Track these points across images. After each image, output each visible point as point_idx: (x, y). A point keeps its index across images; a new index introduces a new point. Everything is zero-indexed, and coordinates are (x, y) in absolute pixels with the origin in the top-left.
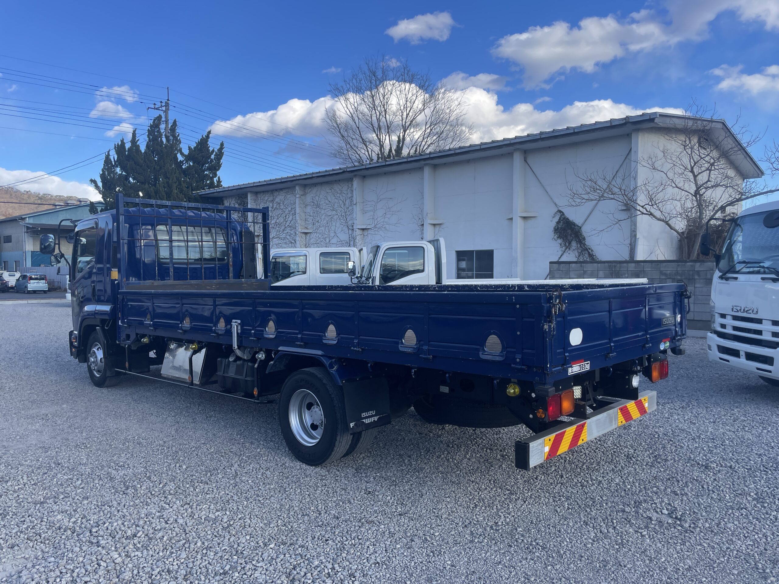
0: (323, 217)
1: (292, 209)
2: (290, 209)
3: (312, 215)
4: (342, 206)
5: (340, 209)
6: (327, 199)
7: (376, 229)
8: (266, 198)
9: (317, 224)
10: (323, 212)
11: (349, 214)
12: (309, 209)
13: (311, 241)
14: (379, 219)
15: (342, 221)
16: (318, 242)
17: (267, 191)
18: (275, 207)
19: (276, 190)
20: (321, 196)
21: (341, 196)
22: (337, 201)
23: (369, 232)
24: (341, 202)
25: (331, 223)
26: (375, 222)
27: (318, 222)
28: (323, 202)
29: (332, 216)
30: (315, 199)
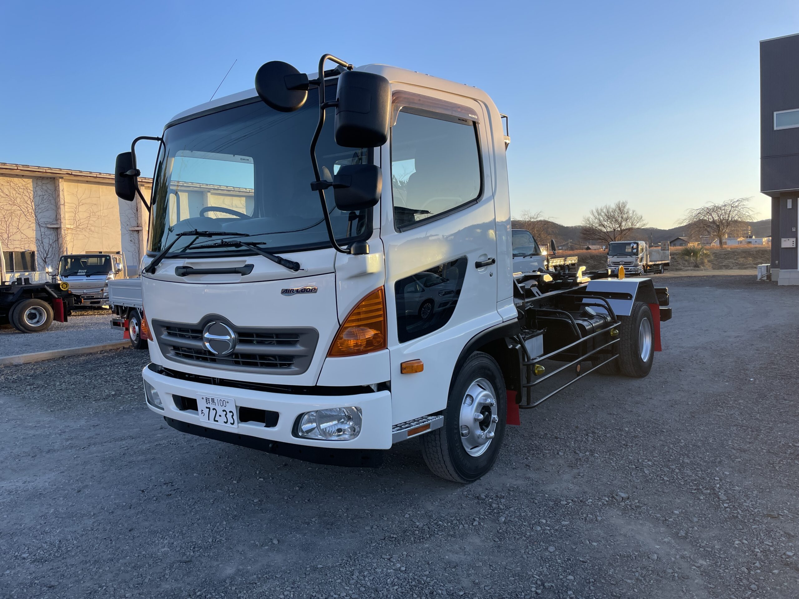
4: (29, 202)
5: (26, 205)
11: (40, 211)
14: (82, 221)
21: (25, 192)
22: (20, 196)
24: (26, 198)
25: (10, 218)
26: (78, 223)
29: (12, 211)
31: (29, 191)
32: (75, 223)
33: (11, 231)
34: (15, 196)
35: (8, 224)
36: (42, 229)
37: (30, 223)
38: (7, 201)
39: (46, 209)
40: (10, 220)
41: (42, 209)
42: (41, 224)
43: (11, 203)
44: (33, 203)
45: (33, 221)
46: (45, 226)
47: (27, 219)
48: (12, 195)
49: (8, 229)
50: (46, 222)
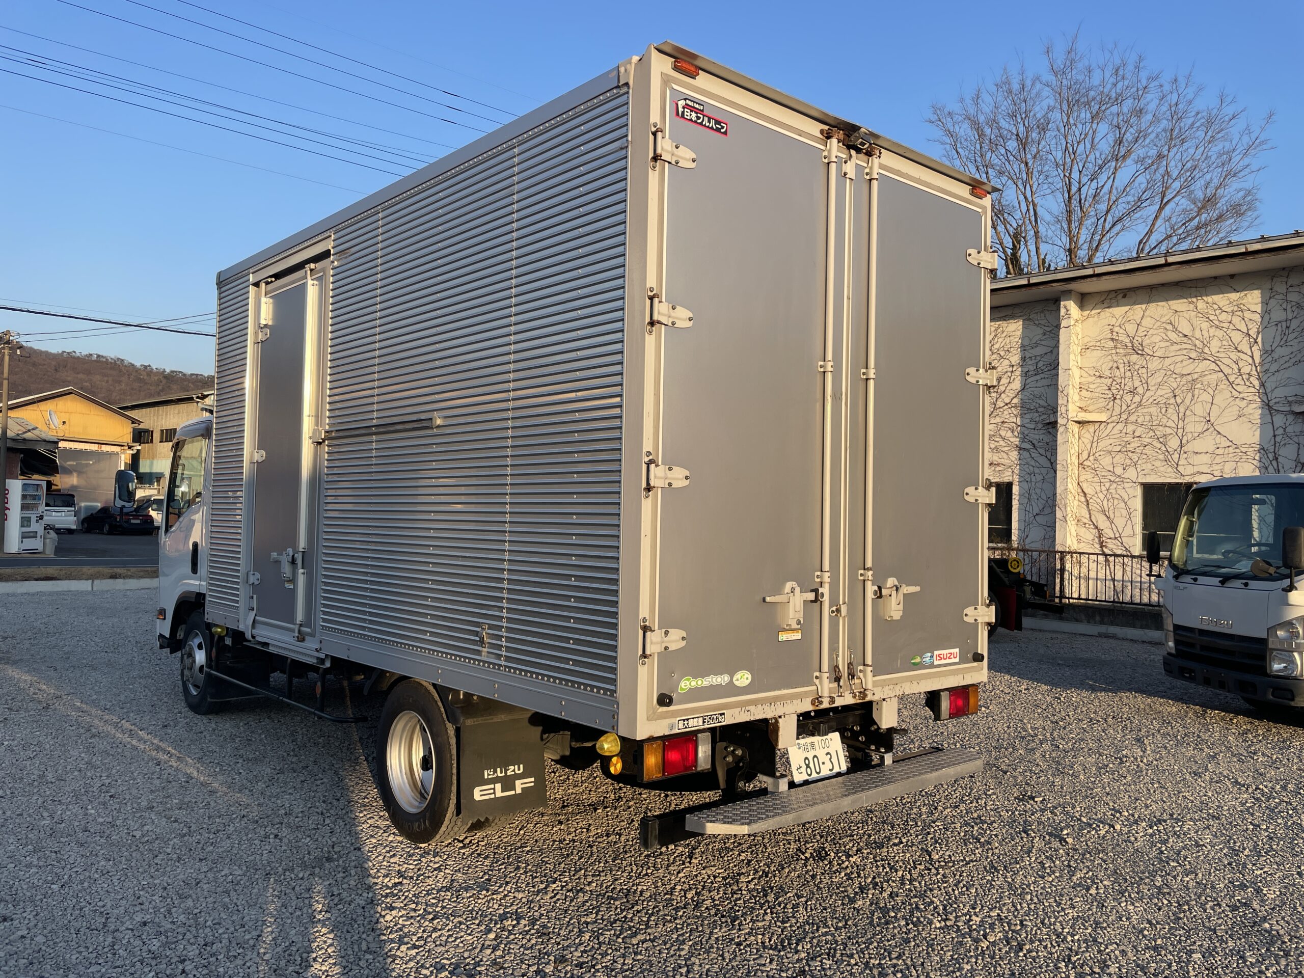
0: (1158, 378)
3: (1108, 373)
4: (1245, 347)
5: (1234, 356)
6: (1175, 330)
9: (1128, 398)
10: (1154, 364)
11: (1274, 368)
13: (1102, 445)
15: (1240, 388)
16: (1130, 447)
20: (1147, 322)
21: (1236, 320)
22: (1219, 333)
24: (1237, 337)
25: (1190, 395)
27: (1133, 392)
28: (1156, 339)
29: (1195, 376)
30: (1121, 331)
31: (1247, 315)
33: (1189, 428)
34: (1206, 334)
35: (1182, 410)
36: (1279, 420)
37: (1243, 404)
38: (1184, 352)
39: (1293, 361)
40: (1187, 401)
41: (1282, 361)
42: (1276, 403)
43: (1193, 355)
44: (1255, 348)
45: (1250, 398)
46: (1287, 409)
47: (1235, 394)
48: (1198, 334)
49: (1181, 425)
50: (1290, 399)
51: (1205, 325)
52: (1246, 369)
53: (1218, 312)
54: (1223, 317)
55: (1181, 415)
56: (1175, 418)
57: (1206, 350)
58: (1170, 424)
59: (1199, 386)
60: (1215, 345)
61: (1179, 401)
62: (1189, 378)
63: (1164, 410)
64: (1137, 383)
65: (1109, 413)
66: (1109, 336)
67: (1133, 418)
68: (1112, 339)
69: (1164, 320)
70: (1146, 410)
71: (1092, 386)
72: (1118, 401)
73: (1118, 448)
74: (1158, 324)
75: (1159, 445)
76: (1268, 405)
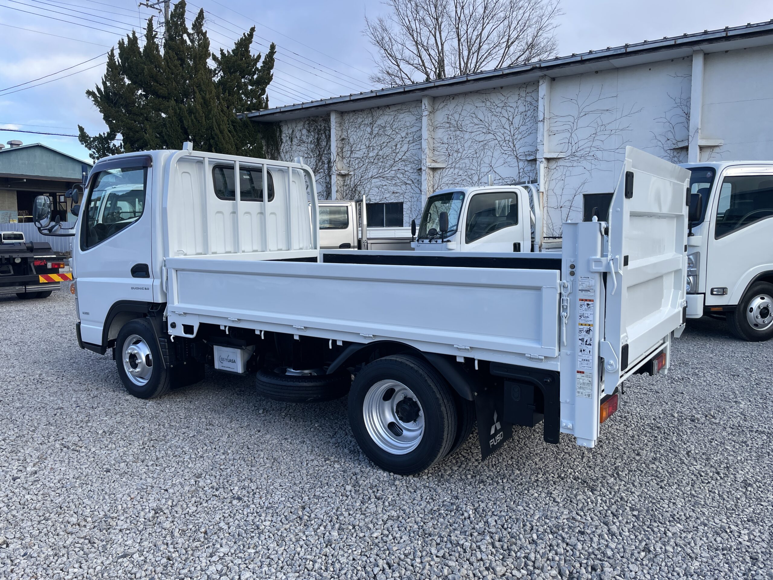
0: (469, 143)
1: (407, 134)
2: (403, 134)
3: (446, 141)
4: (507, 126)
5: (502, 131)
6: (476, 117)
7: (576, 158)
8: (360, 120)
9: (455, 155)
10: (467, 136)
11: (519, 137)
12: (440, 133)
13: (445, 180)
14: (581, 143)
15: (505, 148)
16: (456, 181)
17: (362, 110)
18: (375, 132)
19: (378, 108)
20: (464, 113)
21: (504, 112)
22: (496, 119)
23: (561, 163)
24: (504, 120)
25: (483, 152)
26: (574, 147)
27: (457, 151)
28: (468, 122)
29: (485, 142)
30: (453, 118)
31: (509, 109)
32: (570, 148)
33: (482, 170)
34: (490, 120)
35: (479, 161)
36: (521, 164)
37: (506, 156)
38: (481, 129)
39: (527, 133)
40: (482, 155)
41: (523, 133)
42: (520, 155)
43: (484, 131)
44: (511, 127)
45: (509, 153)
46: (524, 158)
47: (503, 151)
48: (486, 120)
49: (478, 169)
50: (526, 153)
51: (490, 114)
52: (507, 138)
53: (496, 107)
54: (499, 110)
55: (479, 163)
56: (476, 165)
57: (490, 128)
58: (474, 168)
59: (487, 147)
60: (494, 125)
61: (478, 156)
62: (482, 143)
63: (471, 161)
64: (459, 147)
65: (447, 163)
66: (447, 121)
67: (457, 166)
68: (448, 123)
69: (471, 112)
70: (463, 161)
71: (439, 149)
72: (451, 157)
73: (451, 182)
74: (469, 114)
75: (469, 180)
76: (516, 157)
